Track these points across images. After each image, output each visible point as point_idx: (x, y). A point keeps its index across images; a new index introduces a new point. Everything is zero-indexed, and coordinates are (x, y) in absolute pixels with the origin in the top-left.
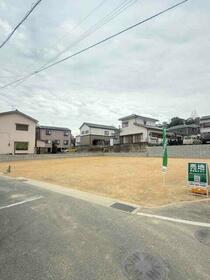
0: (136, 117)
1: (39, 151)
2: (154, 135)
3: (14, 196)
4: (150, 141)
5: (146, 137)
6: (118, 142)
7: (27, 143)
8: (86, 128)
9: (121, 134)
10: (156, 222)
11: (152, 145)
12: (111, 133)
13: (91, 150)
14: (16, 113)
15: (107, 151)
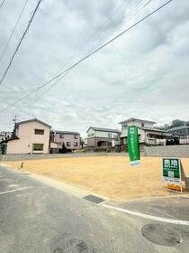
0: (134, 120)
1: (51, 151)
2: (151, 135)
3: (11, 186)
4: (147, 141)
5: (144, 137)
6: (118, 143)
7: (42, 145)
8: (92, 131)
9: (122, 136)
10: (113, 214)
11: (150, 145)
12: (113, 135)
13: (97, 151)
14: (36, 120)
15: (109, 151)
